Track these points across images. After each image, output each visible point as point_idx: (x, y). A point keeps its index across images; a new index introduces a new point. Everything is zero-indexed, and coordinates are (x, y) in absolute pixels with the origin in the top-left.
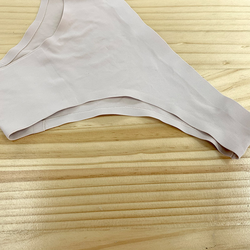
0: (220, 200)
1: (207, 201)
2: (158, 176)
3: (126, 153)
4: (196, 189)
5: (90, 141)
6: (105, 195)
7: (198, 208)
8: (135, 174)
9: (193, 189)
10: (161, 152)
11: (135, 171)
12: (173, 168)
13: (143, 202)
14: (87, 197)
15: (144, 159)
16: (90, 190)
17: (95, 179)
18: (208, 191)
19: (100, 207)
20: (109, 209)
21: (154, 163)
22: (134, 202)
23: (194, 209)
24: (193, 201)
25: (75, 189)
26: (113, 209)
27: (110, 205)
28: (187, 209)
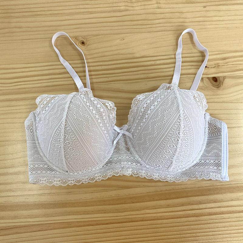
0: (183, 232)
1: (177, 232)
2: (154, 221)
3: (138, 210)
4: (172, 227)
5: (119, 204)
6: (128, 231)
7: (172, 236)
8: (143, 221)
9: (170, 227)
10: (156, 209)
11: (143, 219)
12: (161, 216)
13: (147, 234)
14: (121, 232)
15: (147, 213)
16: (121, 229)
17: (123, 224)
18: (177, 227)
19: (127, 237)
20: (131, 238)
21: (152, 214)
22: (143, 234)
23: (170, 236)
24: (170, 233)
25: (115, 229)
26: (133, 238)
27: (132, 236)
28: (167, 236)
